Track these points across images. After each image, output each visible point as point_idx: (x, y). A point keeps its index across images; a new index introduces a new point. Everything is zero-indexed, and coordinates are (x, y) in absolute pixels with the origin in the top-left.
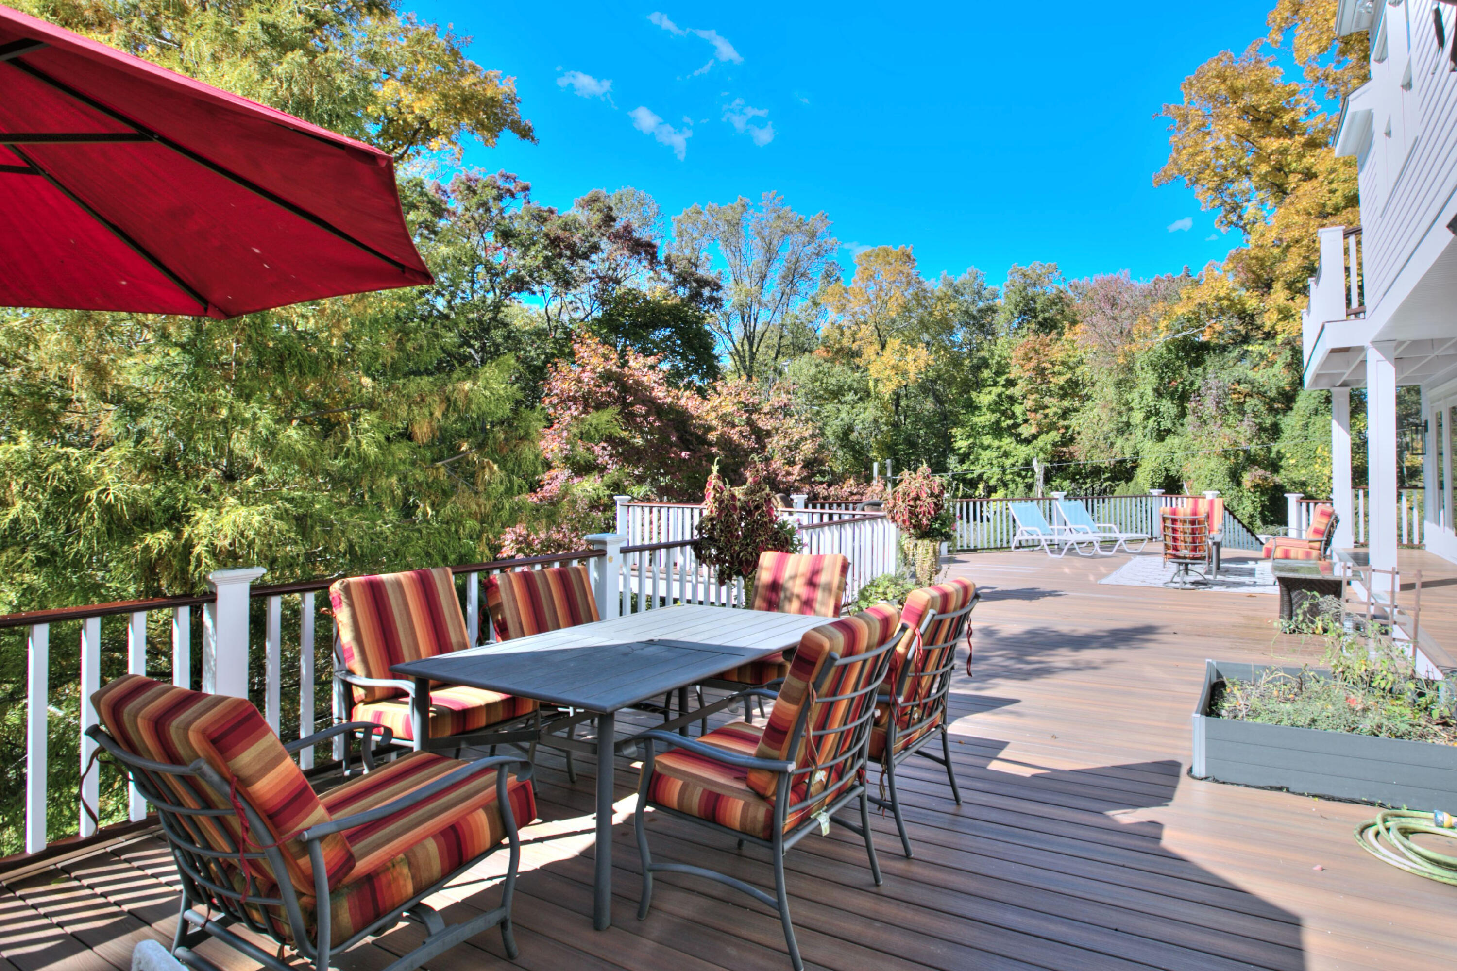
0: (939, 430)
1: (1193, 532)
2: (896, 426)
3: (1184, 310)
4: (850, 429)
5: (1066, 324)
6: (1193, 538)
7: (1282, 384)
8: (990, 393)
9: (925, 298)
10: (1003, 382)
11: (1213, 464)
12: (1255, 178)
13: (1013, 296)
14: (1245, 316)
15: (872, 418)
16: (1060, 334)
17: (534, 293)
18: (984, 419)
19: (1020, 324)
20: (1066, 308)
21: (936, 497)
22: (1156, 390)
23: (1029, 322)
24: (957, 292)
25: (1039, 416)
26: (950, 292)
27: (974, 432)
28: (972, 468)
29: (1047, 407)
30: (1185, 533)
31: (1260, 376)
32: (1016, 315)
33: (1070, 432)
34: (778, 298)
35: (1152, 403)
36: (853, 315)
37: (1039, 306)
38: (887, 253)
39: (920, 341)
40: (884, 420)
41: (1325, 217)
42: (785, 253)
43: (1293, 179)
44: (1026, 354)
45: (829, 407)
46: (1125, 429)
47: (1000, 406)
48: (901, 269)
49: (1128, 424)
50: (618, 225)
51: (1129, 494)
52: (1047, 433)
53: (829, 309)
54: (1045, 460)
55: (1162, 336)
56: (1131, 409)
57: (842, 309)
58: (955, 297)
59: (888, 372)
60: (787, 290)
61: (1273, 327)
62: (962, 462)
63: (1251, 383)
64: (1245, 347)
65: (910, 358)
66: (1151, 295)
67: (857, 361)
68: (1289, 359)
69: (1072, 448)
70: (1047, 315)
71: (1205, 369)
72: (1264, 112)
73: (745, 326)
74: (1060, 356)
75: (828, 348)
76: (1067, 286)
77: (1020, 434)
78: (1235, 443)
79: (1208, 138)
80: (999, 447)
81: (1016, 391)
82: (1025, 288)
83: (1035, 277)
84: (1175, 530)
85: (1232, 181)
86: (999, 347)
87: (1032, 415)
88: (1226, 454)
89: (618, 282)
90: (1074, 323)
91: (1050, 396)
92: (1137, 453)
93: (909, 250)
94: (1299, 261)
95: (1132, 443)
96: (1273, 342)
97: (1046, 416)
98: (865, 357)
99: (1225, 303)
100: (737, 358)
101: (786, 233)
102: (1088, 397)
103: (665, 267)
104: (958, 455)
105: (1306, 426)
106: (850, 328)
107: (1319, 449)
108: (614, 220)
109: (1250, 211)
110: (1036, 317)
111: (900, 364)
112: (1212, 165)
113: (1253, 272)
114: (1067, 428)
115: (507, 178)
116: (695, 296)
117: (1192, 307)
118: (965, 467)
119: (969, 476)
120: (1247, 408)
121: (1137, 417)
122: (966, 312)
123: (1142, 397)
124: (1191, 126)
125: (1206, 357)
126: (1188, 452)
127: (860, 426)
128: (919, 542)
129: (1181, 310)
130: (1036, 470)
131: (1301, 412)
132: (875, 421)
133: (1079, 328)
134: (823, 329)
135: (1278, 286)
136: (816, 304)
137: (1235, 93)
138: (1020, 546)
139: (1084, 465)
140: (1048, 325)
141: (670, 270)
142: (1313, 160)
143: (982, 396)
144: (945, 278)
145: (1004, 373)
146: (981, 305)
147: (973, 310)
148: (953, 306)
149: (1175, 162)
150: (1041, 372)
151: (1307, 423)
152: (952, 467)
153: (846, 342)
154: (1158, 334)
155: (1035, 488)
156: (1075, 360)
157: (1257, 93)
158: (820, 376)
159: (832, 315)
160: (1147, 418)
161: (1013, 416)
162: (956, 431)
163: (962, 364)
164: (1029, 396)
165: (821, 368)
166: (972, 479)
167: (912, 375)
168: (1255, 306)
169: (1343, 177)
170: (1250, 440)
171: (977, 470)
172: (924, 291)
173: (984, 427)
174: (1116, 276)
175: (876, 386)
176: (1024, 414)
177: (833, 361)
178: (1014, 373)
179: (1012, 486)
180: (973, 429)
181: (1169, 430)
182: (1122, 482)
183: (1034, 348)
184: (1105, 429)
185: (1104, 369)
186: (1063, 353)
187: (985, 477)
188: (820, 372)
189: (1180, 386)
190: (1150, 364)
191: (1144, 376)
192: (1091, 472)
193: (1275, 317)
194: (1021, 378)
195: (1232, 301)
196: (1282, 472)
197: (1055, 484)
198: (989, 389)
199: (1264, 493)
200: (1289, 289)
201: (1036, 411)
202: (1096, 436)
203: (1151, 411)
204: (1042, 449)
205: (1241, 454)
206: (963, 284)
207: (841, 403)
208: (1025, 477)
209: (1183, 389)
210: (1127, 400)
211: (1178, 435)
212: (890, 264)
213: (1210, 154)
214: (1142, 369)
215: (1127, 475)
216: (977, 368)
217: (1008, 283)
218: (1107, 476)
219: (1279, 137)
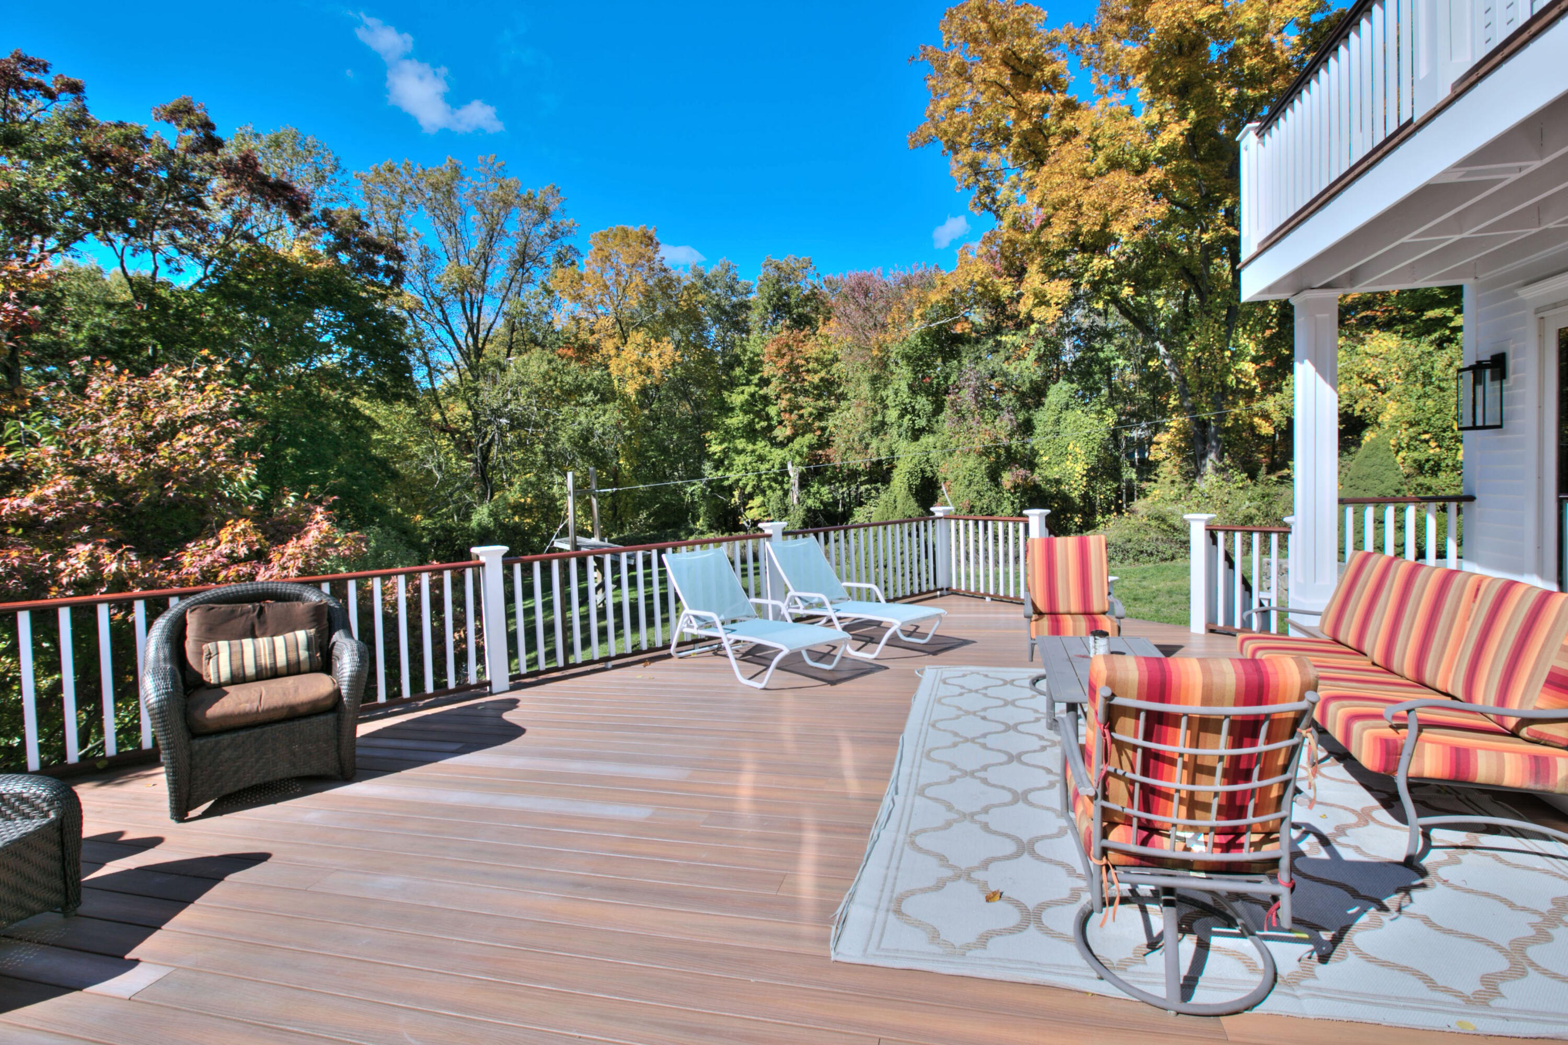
0: (691, 433)
2: (647, 431)
3: (938, 297)
4: (589, 434)
5: (821, 320)
7: (1034, 377)
8: (743, 392)
9: (670, 286)
10: (756, 381)
11: (971, 462)
12: (1014, 142)
13: (765, 289)
14: (997, 305)
15: (613, 422)
16: (814, 330)
18: (736, 420)
19: (775, 320)
20: (820, 305)
22: (910, 387)
23: (783, 318)
24: (707, 283)
25: (794, 417)
26: (700, 284)
27: (728, 435)
28: (728, 474)
29: (802, 408)
30: (1200, 772)
31: (1012, 368)
32: (770, 310)
33: (827, 433)
34: (507, 285)
35: (907, 401)
36: (591, 304)
37: (793, 302)
38: (626, 234)
39: (667, 335)
40: (626, 424)
41: (1091, 178)
43: (1053, 141)
44: (779, 350)
45: (565, 409)
46: (880, 429)
47: (755, 406)
48: (641, 251)
49: (883, 424)
52: (803, 435)
53: (563, 298)
54: (801, 464)
55: (916, 325)
56: (886, 407)
57: (578, 298)
58: (705, 289)
59: (630, 370)
60: (519, 277)
61: (1028, 315)
62: (716, 468)
63: (1005, 375)
64: (998, 338)
65: (654, 353)
67: (596, 357)
68: (1042, 351)
69: (829, 451)
70: (800, 310)
71: (959, 362)
72: (1026, 61)
73: (468, 320)
74: (815, 352)
76: (821, 282)
77: (775, 438)
78: (996, 440)
79: (968, 86)
80: (753, 451)
81: (770, 391)
82: (778, 281)
83: (789, 270)
84: (1154, 759)
85: (989, 150)
86: (752, 343)
87: (785, 416)
88: (986, 452)
90: (828, 319)
91: (805, 395)
92: (893, 454)
93: (651, 231)
94: (1065, 227)
95: (887, 443)
96: (1026, 332)
97: (801, 417)
98: (604, 351)
99: (980, 289)
101: (507, 205)
102: (842, 397)
103: (324, 224)
104: (714, 460)
105: (1057, 422)
106: (587, 319)
107: (1071, 446)
108: (220, 144)
109: (1003, 192)
110: (790, 312)
111: (645, 360)
112: (970, 125)
113: (1006, 258)
114: (823, 429)
115: (28, 63)
117: (946, 293)
118: (720, 473)
119: (726, 483)
120: (1002, 402)
121: (892, 415)
122: (718, 306)
123: (896, 394)
125: (960, 349)
126: (946, 452)
127: (601, 431)
129: (935, 297)
130: (791, 474)
131: (1053, 407)
132: (618, 424)
133: (833, 324)
134: (560, 322)
135: (1033, 269)
136: (549, 292)
137: (997, 35)
139: (841, 467)
140: (802, 322)
141: (329, 229)
142: (1072, 123)
143: (734, 396)
144: (694, 269)
145: (758, 372)
146: (734, 299)
147: (726, 304)
148: (701, 297)
149: (932, 116)
150: (793, 369)
151: (1059, 419)
152: (706, 474)
153: (583, 335)
154: (913, 323)
155: (791, 494)
156: (830, 356)
157: (1019, 37)
158: (553, 374)
159: (567, 304)
160: (902, 416)
161: (768, 418)
162: (709, 435)
163: (714, 363)
164: (783, 396)
165: (555, 365)
166: (728, 486)
167: (657, 373)
168: (1008, 293)
169: (1108, 133)
170: (1011, 436)
171: (733, 476)
172: (671, 280)
173: (738, 429)
174: (870, 273)
175: (620, 385)
176: (779, 415)
178: (767, 370)
179: (769, 492)
180: (726, 432)
181: (924, 429)
182: (879, 485)
183: (787, 345)
184: (860, 429)
185: (858, 364)
186: (817, 350)
187: (741, 484)
188: (554, 369)
189: (935, 382)
190: (906, 357)
191: (898, 371)
192: (848, 475)
193: (1030, 302)
194: (774, 376)
195: (986, 288)
196: (1037, 470)
197: (812, 490)
198: (741, 388)
199: (1024, 493)
200: (1043, 272)
201: (791, 412)
202: (851, 436)
203: (906, 409)
204: (797, 452)
205: (1002, 451)
206: (715, 276)
207: (578, 404)
208: (781, 483)
209: (938, 384)
210: (882, 398)
211: (934, 433)
212: (629, 246)
213: (967, 113)
214: (897, 363)
215: (883, 477)
216: (729, 366)
217: (762, 276)
218: (863, 479)
219: (1040, 92)
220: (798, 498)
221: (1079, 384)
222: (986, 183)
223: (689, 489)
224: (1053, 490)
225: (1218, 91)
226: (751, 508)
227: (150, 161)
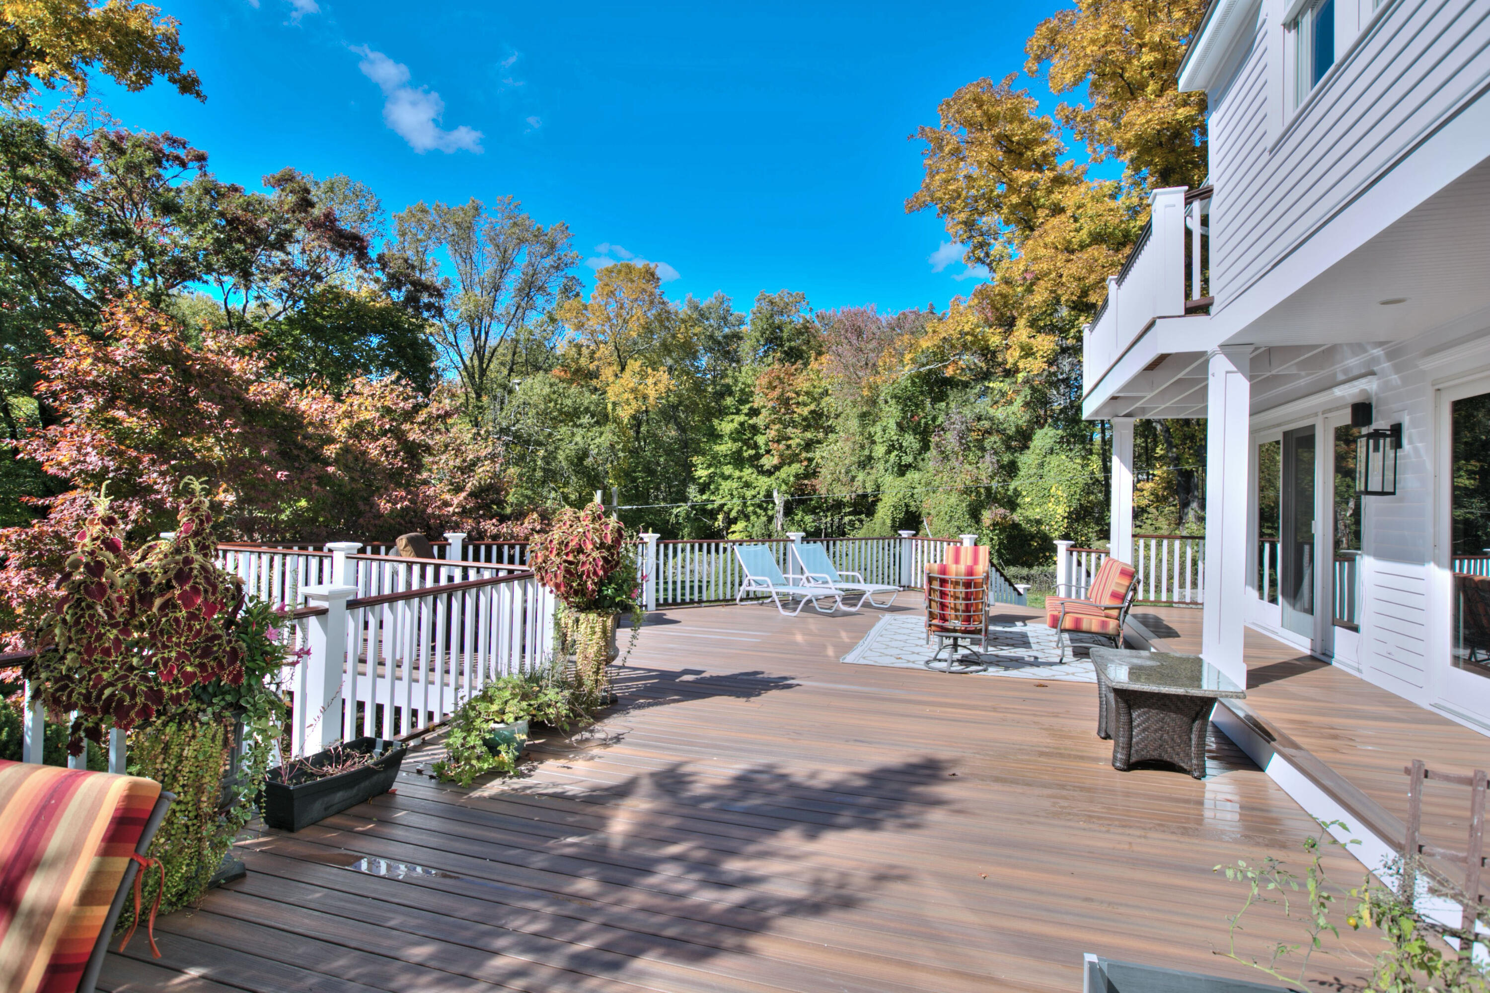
0: (678, 457)
1: (967, 597)
2: (634, 453)
3: (929, 344)
4: (585, 454)
5: (813, 354)
6: (967, 605)
7: (1020, 422)
8: (732, 421)
9: (668, 319)
10: (746, 411)
11: (953, 500)
12: (1005, 210)
13: (758, 322)
14: (988, 353)
15: (608, 444)
16: (806, 364)
17: (206, 282)
18: (725, 447)
19: (766, 352)
20: (812, 339)
21: (609, 549)
22: (899, 425)
23: (774, 351)
24: (702, 315)
25: (782, 446)
26: (695, 315)
27: (715, 461)
28: (712, 498)
29: (790, 438)
30: (956, 598)
31: (999, 413)
32: (762, 342)
33: (814, 464)
34: (513, 312)
35: (895, 438)
36: (592, 333)
37: (785, 335)
38: (630, 269)
39: (662, 364)
40: (620, 446)
41: (1072, 252)
42: (521, 260)
43: (1041, 213)
44: (770, 383)
45: (563, 430)
46: (866, 463)
47: (744, 435)
48: (644, 286)
49: (870, 458)
50: (317, 211)
51: (876, 535)
52: (790, 464)
53: (566, 326)
54: (786, 492)
55: (907, 368)
56: (873, 442)
57: (580, 327)
58: (700, 321)
59: (626, 396)
60: (523, 304)
61: (1015, 364)
62: (702, 491)
63: (991, 419)
64: (986, 384)
65: (650, 381)
66: (898, 325)
67: (594, 382)
68: (1029, 398)
69: (814, 482)
70: (793, 344)
71: (948, 404)
72: (1018, 143)
73: (475, 341)
74: (805, 386)
75: (565, 367)
76: (814, 316)
77: (762, 466)
78: (977, 480)
79: (962, 164)
80: (740, 478)
81: (759, 421)
82: (772, 316)
83: (782, 305)
84: (943, 594)
85: (982, 213)
86: (743, 374)
87: (774, 446)
88: (967, 491)
89: (319, 278)
90: (820, 354)
91: (794, 427)
92: (878, 487)
93: (653, 268)
94: (1046, 294)
95: (873, 477)
96: (1014, 380)
97: (789, 447)
98: (603, 378)
99: (969, 338)
100: (464, 374)
101: (521, 241)
102: (830, 430)
103: (378, 266)
104: (699, 484)
105: (1041, 465)
106: (588, 347)
107: (1054, 489)
108: (312, 205)
109: (996, 248)
110: (782, 346)
111: (641, 387)
112: (964, 193)
113: (997, 309)
114: (810, 460)
115: (173, 142)
116: (412, 299)
117: (937, 341)
118: (704, 497)
119: (710, 507)
120: (987, 444)
121: (880, 450)
122: (711, 337)
123: (884, 431)
124: (947, 150)
125: (949, 392)
126: (929, 488)
127: (596, 451)
128: (582, 616)
129: (925, 343)
130: (777, 502)
131: (1038, 451)
132: (612, 446)
133: (824, 359)
134: (561, 348)
135: (1021, 323)
136: (553, 320)
137: (992, 120)
138: (748, 597)
139: (826, 498)
140: (794, 355)
141: (383, 270)
142: (1060, 196)
143: (724, 424)
144: (690, 301)
145: (748, 402)
146: (726, 330)
147: (718, 335)
148: (697, 330)
149: (927, 187)
150: (785, 402)
151: (1043, 462)
152: (691, 497)
153: (583, 362)
154: (904, 366)
155: (775, 520)
156: (820, 390)
157: (1011, 122)
158: (554, 396)
159: (570, 332)
160: (889, 452)
161: (756, 446)
162: (696, 460)
163: (705, 391)
164: (772, 426)
165: (556, 388)
166: (713, 509)
167: (651, 400)
168: (998, 343)
169: (1090, 213)
170: (992, 478)
171: (718, 500)
172: (668, 312)
173: (726, 456)
174: (862, 309)
175: (614, 409)
176: (766, 444)
177: (571, 382)
178: (758, 401)
179: (753, 518)
180: (714, 458)
181: (910, 465)
182: (863, 516)
183: (778, 377)
184: (847, 462)
185: (848, 401)
186: (808, 384)
187: (725, 508)
188: (554, 393)
189: (923, 421)
190: (894, 396)
191: (887, 409)
192: (832, 506)
193: (1017, 354)
194: (764, 407)
195: (976, 337)
196: (1019, 510)
197: (796, 518)
198: (731, 417)
199: (1002, 531)
200: (1031, 327)
201: (778, 442)
202: (838, 469)
203: (893, 445)
204: (784, 481)
205: (982, 490)
206: (709, 308)
207: (576, 425)
208: (766, 510)
209: (926, 424)
210: (870, 433)
211: (919, 470)
212: (632, 281)
213: (962, 183)
214: (886, 402)
215: (868, 509)
216: (720, 395)
217: (755, 309)
218: (848, 510)
219: (1030, 170)
220: (782, 525)
221: (1065, 430)
222: (980, 239)
223: (675, 511)
224: (1034, 529)
225: (1196, 178)
226: (734, 532)
227: (266, 223)
